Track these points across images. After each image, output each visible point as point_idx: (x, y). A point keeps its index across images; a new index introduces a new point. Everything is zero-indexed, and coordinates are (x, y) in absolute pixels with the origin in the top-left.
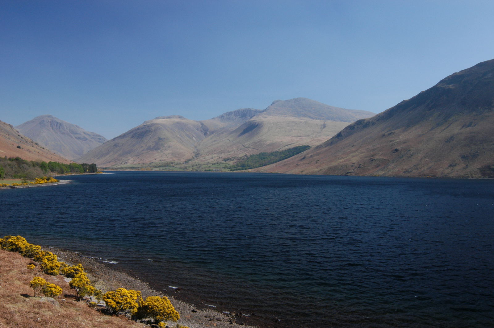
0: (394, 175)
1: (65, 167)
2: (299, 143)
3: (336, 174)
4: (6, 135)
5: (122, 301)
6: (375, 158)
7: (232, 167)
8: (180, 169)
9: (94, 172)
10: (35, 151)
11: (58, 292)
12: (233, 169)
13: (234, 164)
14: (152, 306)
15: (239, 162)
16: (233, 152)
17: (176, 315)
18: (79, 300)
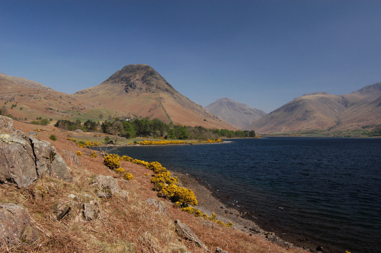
1: (232, 133)
4: (197, 112)
7: (370, 134)
8: (323, 135)
9: (253, 137)
10: (215, 123)
13: (373, 131)
15: (378, 129)
16: (371, 121)
17: (194, 201)
18: (155, 191)
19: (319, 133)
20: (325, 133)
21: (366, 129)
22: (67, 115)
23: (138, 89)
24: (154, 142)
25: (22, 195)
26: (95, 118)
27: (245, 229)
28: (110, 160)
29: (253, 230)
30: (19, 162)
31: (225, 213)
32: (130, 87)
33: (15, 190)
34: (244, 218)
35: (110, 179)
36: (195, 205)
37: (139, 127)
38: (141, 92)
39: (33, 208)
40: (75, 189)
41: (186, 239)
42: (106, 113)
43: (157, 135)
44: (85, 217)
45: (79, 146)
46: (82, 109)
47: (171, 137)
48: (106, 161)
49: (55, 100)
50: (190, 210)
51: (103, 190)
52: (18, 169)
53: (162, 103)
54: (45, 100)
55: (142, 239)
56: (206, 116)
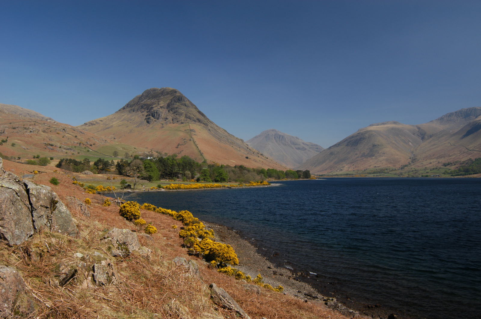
1: (282, 174)
4: (237, 148)
8: (395, 175)
9: (307, 178)
10: (260, 160)
12: (454, 174)
13: (456, 169)
15: (462, 167)
16: (454, 156)
17: (234, 260)
18: (185, 247)
19: (390, 172)
20: (397, 172)
21: (448, 167)
22: (73, 153)
23: (163, 119)
24: (183, 186)
25: (14, 255)
26: (107, 156)
27: (299, 295)
28: (128, 208)
29: (309, 296)
30: (10, 213)
31: (274, 274)
32: (153, 116)
33: (6, 248)
34: (297, 280)
35: (127, 233)
36: (235, 264)
37: (164, 167)
38: (166, 123)
39: (28, 271)
40: (82, 247)
41: (224, 307)
42: (121, 149)
43: (187, 177)
44: (95, 281)
45: (88, 191)
46: (91, 145)
47: (204, 179)
48: (123, 211)
49: (57, 133)
50: (229, 271)
51: (118, 247)
52: (9, 222)
53: (193, 136)
54: (43, 133)
55: (168, 308)
56: (249, 153)
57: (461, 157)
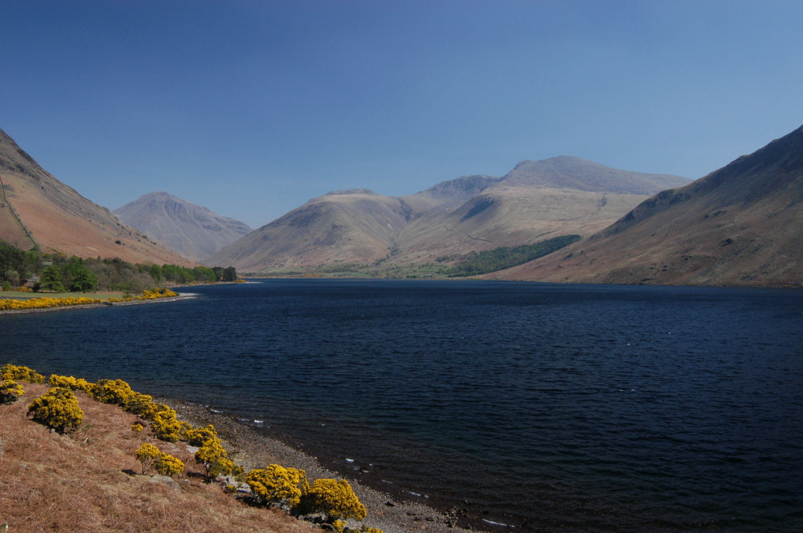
0: (725, 284)
1: (188, 273)
2: (562, 230)
3: (625, 282)
4: (99, 224)
5: (276, 485)
6: (691, 255)
7: (451, 272)
8: (367, 275)
9: (231, 280)
10: (142, 248)
11: (177, 469)
12: (452, 274)
13: (455, 267)
14: (323, 495)
15: (463, 263)
16: (452, 247)
19: (359, 270)
20: (370, 271)
21: (443, 263)
24: (16, 303)
56: (121, 234)
57: (461, 249)
